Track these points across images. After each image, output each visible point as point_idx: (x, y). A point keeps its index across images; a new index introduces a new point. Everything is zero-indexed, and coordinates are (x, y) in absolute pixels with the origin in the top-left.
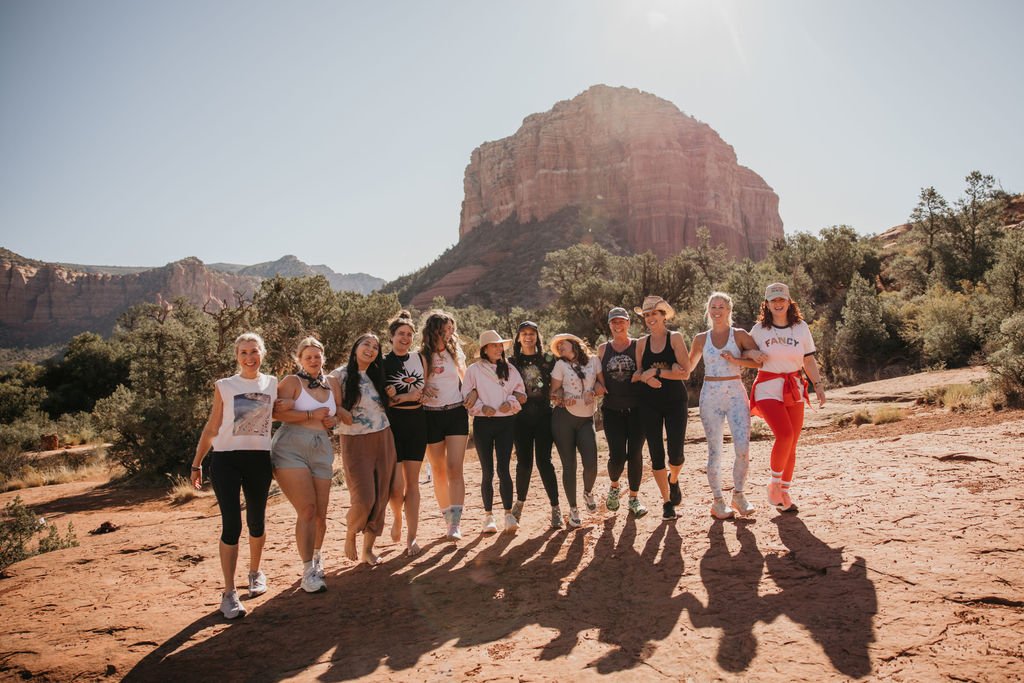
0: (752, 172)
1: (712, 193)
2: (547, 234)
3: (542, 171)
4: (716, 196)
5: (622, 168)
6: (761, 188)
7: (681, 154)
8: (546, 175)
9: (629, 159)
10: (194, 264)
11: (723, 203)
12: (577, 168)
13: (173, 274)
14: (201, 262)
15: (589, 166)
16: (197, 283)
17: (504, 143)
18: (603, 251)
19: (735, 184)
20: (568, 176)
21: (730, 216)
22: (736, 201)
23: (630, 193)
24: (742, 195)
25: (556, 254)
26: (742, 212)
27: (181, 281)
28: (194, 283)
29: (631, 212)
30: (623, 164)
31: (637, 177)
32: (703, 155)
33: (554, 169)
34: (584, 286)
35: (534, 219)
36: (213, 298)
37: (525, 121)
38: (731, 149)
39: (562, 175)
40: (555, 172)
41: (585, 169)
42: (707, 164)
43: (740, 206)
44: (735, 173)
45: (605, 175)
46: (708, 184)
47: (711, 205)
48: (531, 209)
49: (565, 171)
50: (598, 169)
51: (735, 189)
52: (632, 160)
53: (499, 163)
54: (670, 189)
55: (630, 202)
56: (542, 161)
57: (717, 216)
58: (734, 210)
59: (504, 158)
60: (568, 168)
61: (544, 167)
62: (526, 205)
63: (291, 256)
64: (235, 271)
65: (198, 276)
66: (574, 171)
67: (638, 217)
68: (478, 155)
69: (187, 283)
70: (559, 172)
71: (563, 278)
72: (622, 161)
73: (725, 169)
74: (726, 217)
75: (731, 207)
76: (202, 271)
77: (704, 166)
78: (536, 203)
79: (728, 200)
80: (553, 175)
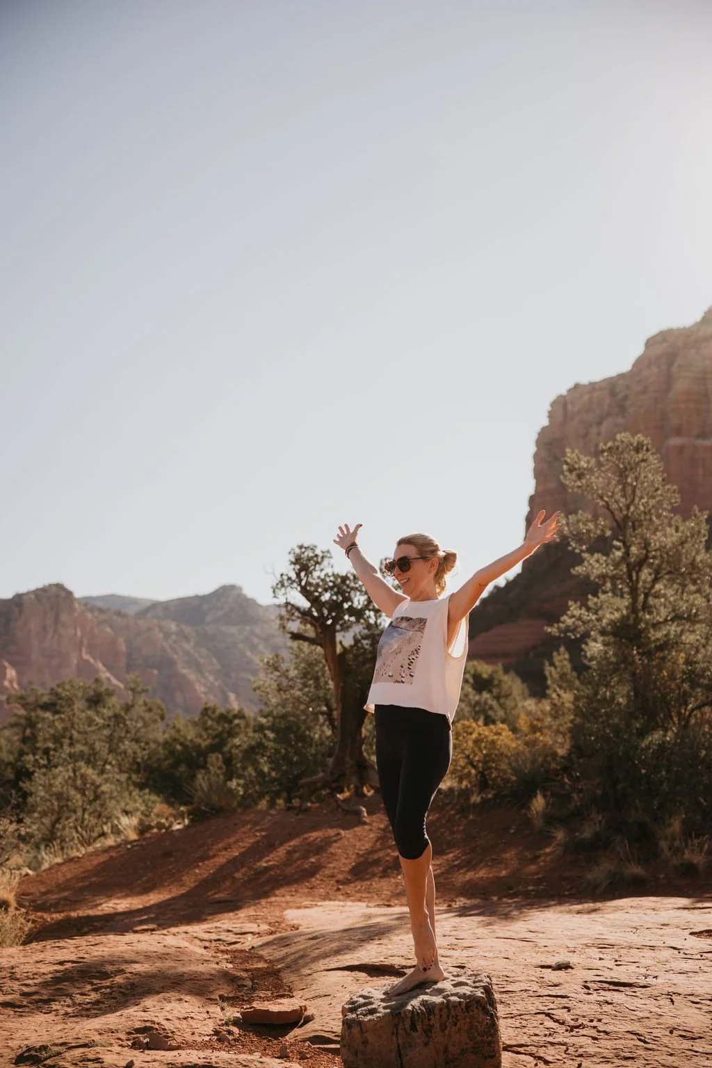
3: (674, 441)
10: (57, 596)
13: (21, 612)
14: (70, 594)
16: (62, 631)
17: (611, 385)
27: (34, 626)
28: (55, 631)
36: (86, 657)
37: (650, 343)
40: (700, 442)
53: (599, 423)
59: (608, 414)
63: (233, 587)
64: (132, 611)
65: (64, 617)
68: (562, 409)
69: (44, 628)
76: (71, 609)
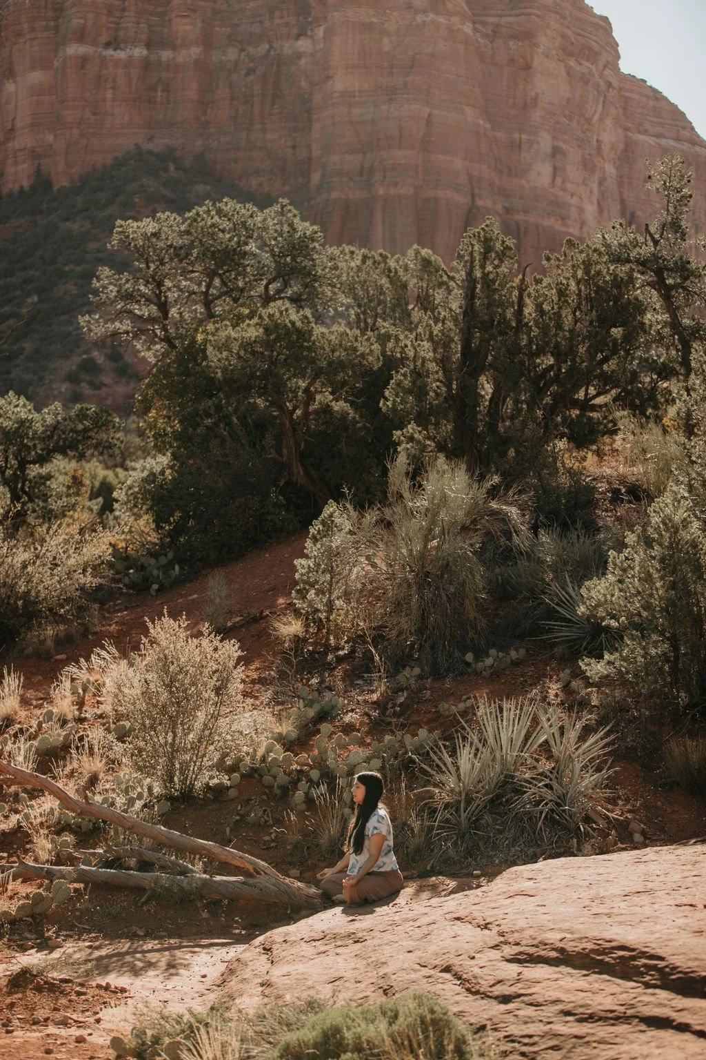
0: (656, 95)
1: (545, 142)
2: (75, 226)
4: (556, 152)
5: (299, 56)
6: (678, 139)
7: (468, 29)
8: (84, 60)
9: (320, 32)
11: (573, 173)
12: (174, 48)
15: (207, 41)
18: (305, 227)
19: (609, 123)
20: (146, 65)
21: (590, 209)
22: (610, 169)
23: (317, 127)
24: (627, 154)
25: (149, 226)
26: (623, 202)
29: (316, 178)
30: (303, 45)
31: (340, 83)
32: (526, 36)
33: (108, 45)
34: (252, 331)
35: (42, 183)
38: (604, 25)
39: (129, 63)
41: (195, 51)
42: (537, 62)
43: (620, 184)
44: (612, 93)
45: (250, 71)
46: (536, 115)
47: (541, 174)
48: (34, 155)
49: (139, 52)
50: (232, 54)
51: (609, 136)
52: (329, 34)
54: (429, 122)
55: (316, 152)
56: (76, 22)
57: (558, 208)
58: (602, 194)
60: (148, 46)
61: (81, 38)
62: (24, 140)
66: (166, 55)
67: (334, 195)
70: (121, 55)
71: (164, 308)
72: (298, 37)
73: (585, 80)
74: (581, 210)
75: (595, 187)
77: (528, 67)
78: (50, 138)
79: (588, 165)
80: (103, 61)
